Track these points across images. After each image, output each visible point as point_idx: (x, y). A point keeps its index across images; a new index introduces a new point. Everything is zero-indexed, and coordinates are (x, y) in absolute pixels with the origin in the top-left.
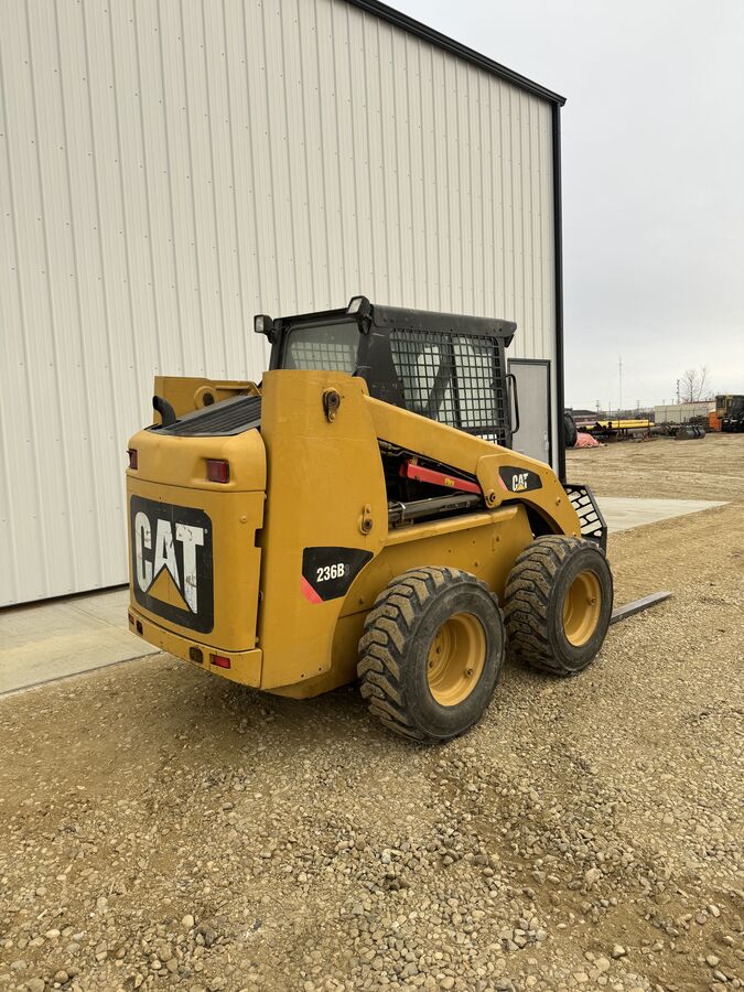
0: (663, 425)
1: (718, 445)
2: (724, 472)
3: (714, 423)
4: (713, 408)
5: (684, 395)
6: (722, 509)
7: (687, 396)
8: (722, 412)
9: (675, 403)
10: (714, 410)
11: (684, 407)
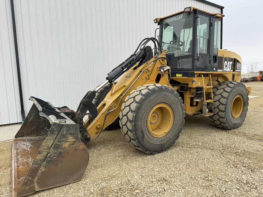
0: (244, 79)
1: (259, 85)
2: (260, 91)
3: (259, 79)
4: (258, 74)
5: (250, 71)
6: (258, 98)
7: (251, 71)
8: (261, 76)
9: (247, 73)
10: (259, 75)
11: (250, 74)
